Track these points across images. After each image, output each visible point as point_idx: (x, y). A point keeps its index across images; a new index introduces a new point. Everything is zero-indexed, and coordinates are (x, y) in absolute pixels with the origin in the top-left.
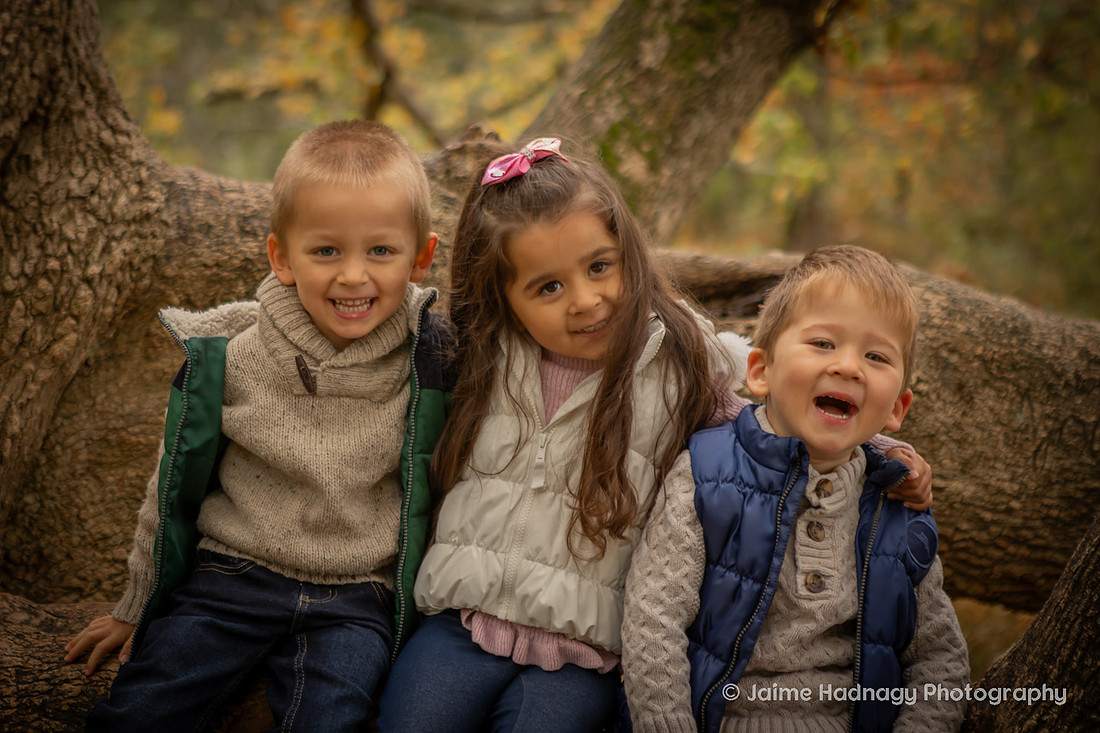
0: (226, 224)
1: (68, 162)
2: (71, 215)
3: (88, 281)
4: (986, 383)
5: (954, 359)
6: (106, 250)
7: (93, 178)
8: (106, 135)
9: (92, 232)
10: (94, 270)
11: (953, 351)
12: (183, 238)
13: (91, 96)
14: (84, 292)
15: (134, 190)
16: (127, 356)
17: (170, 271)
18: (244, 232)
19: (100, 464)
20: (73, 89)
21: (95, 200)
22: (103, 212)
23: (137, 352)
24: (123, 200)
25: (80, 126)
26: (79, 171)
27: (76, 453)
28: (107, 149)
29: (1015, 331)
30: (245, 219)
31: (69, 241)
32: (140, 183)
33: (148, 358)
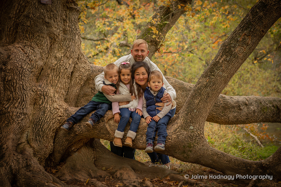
0: (97, 71)
1: (82, 63)
2: (82, 69)
3: (84, 76)
4: (179, 90)
5: (176, 87)
6: (86, 73)
7: (84, 65)
8: (85, 60)
9: (85, 71)
10: (85, 75)
11: (175, 86)
12: (92, 72)
13: (83, 56)
14: (84, 77)
15: (88, 66)
16: (86, 85)
17: (91, 76)
18: (99, 72)
19: (83, 97)
20: (81, 56)
21: (85, 67)
22: (85, 69)
23: (87, 84)
24: (87, 68)
25: (82, 60)
26: (83, 64)
27: (81, 95)
28: (86, 62)
29: (182, 84)
30: (99, 70)
31: (82, 72)
32: (89, 66)
33: (88, 85)
